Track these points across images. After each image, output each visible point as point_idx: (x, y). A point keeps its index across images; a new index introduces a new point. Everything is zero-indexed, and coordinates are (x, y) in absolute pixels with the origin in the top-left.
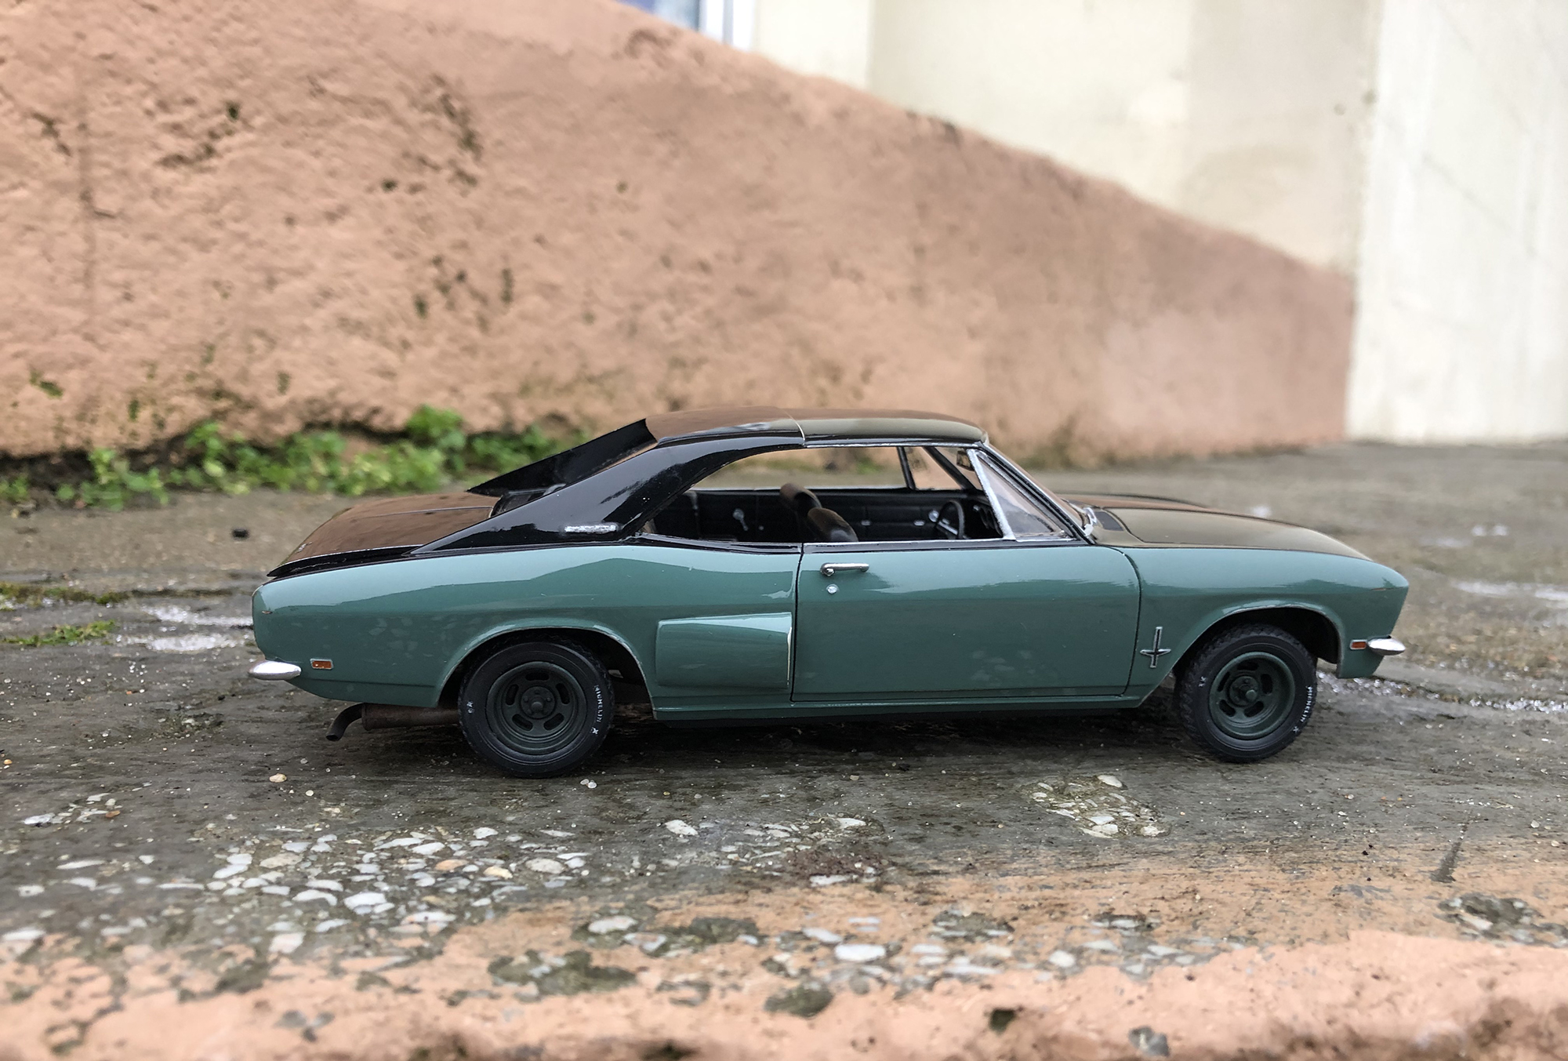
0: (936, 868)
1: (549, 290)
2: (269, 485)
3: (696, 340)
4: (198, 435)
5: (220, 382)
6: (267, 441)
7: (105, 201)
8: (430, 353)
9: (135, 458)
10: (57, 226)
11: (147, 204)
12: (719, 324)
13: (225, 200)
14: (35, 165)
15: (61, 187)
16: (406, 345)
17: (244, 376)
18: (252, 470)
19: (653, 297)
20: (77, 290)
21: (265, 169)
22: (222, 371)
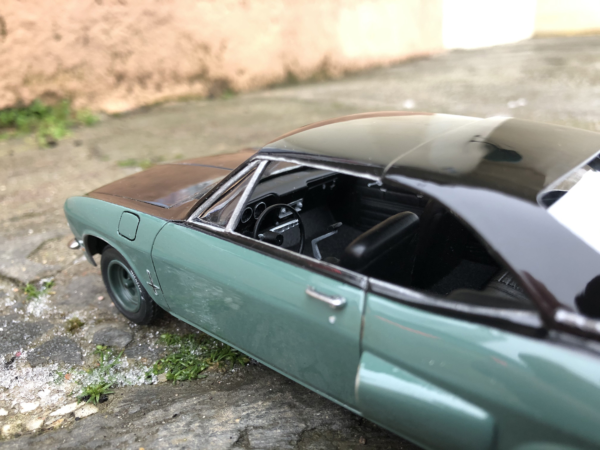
12: (138, 32)
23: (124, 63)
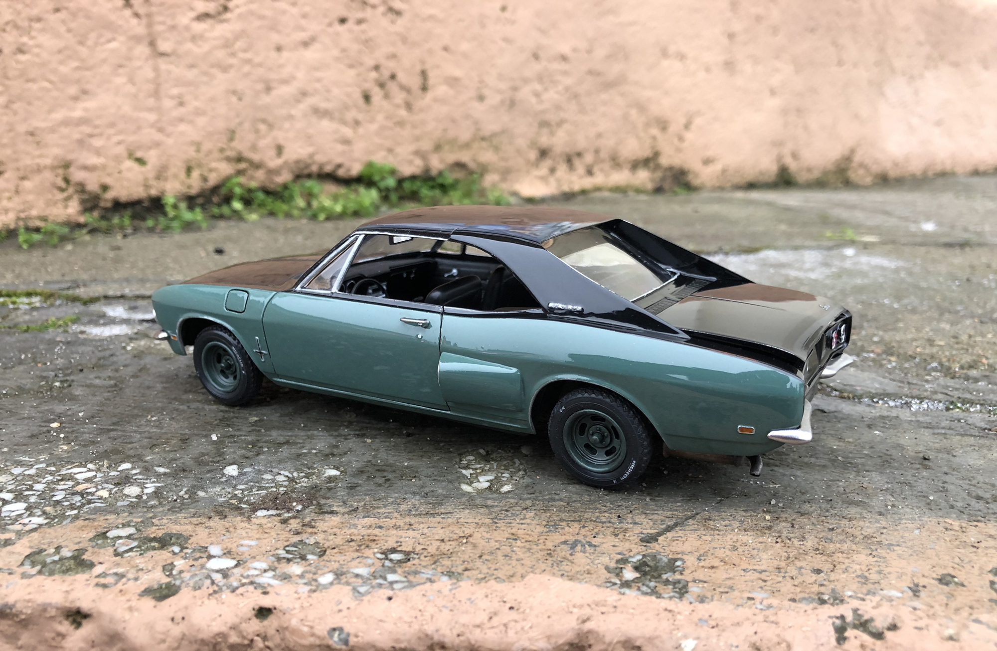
0: (335, 509)
1: (453, 82)
2: (272, 214)
3: (558, 108)
4: (228, 185)
5: (240, 153)
6: (272, 187)
7: (164, 46)
8: (374, 127)
9: (191, 201)
10: (138, 63)
11: (189, 46)
12: (576, 96)
13: (237, 38)
14: (120, 26)
15: (137, 39)
16: (357, 123)
17: (254, 148)
18: (261, 205)
19: (526, 81)
20: (151, 102)
21: (262, 17)
22: (241, 145)
23: (552, 133)
